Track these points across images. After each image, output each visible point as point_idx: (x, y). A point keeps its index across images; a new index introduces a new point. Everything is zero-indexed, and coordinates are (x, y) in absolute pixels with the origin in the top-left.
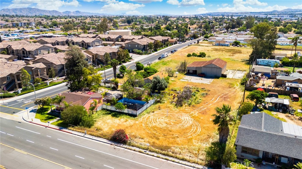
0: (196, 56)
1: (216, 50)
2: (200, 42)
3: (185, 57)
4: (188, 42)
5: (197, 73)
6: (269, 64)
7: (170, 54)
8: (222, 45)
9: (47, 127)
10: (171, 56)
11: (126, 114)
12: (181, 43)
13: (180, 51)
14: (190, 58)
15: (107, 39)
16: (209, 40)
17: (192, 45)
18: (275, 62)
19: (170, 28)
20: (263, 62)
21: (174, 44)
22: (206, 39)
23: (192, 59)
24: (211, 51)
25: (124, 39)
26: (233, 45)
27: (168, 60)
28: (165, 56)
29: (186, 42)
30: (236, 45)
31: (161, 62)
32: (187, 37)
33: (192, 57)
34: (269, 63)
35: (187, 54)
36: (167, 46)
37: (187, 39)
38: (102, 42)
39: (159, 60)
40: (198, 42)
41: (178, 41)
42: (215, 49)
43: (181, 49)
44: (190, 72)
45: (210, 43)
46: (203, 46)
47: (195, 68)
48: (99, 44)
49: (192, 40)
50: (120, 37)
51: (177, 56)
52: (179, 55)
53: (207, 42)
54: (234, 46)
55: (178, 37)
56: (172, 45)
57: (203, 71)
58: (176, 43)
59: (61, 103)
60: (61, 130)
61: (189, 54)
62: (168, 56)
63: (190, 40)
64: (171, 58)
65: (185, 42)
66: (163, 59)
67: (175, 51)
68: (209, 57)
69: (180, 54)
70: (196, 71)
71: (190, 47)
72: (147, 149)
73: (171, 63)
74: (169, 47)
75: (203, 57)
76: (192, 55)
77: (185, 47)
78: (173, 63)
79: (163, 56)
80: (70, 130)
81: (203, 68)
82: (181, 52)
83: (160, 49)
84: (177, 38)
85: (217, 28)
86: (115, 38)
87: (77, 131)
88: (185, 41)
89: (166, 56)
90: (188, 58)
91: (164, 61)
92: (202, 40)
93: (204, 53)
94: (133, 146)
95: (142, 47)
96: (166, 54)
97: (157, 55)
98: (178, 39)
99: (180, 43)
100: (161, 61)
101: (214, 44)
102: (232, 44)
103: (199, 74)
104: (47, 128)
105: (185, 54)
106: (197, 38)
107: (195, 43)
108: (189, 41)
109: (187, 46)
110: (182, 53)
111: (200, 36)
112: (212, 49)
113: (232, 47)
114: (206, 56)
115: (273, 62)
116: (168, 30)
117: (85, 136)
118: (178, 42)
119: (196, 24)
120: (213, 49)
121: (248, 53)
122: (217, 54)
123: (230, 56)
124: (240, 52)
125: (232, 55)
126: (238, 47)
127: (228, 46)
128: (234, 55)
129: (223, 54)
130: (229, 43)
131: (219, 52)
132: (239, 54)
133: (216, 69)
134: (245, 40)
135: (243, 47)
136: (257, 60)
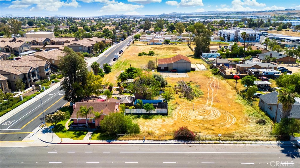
0: (146, 55)
1: (157, 48)
3: (137, 56)
5: (169, 69)
8: (157, 44)
9: (89, 143)
10: (122, 56)
11: (156, 114)
12: (117, 43)
13: (126, 51)
15: (32, 43)
16: (140, 40)
18: (217, 54)
20: (207, 55)
22: (137, 39)
25: (55, 42)
26: (164, 44)
27: (124, 60)
30: (168, 44)
34: (212, 56)
35: (137, 54)
37: (119, 40)
38: (30, 47)
39: (115, 61)
40: (133, 42)
41: (113, 41)
44: (162, 69)
45: (144, 43)
46: (141, 46)
47: (166, 65)
48: (28, 49)
49: (123, 40)
50: (48, 40)
51: (128, 56)
53: (139, 42)
54: (166, 45)
57: (174, 66)
58: (112, 44)
59: (88, 115)
60: (111, 142)
62: (119, 56)
65: (119, 43)
66: (118, 59)
68: (158, 54)
69: (129, 54)
70: (167, 68)
72: (219, 140)
75: (152, 55)
76: (142, 54)
77: (127, 48)
79: (116, 57)
80: (122, 140)
81: (174, 64)
82: (128, 52)
84: (110, 39)
85: (133, 29)
86: (42, 41)
87: (130, 140)
90: (140, 57)
93: (153, 52)
94: (204, 140)
95: (87, 49)
97: (106, 56)
101: (149, 44)
103: (171, 70)
104: (91, 144)
110: (130, 52)
112: (153, 48)
113: (164, 46)
114: (155, 54)
115: (215, 55)
117: (145, 142)
118: (114, 43)
121: (184, 49)
122: (161, 52)
123: (174, 53)
124: (179, 49)
125: (174, 52)
126: (170, 45)
127: (161, 45)
128: (176, 52)
129: (167, 51)
130: (161, 42)
131: (161, 50)
132: (179, 51)
133: (186, 63)
134: (172, 39)
135: (174, 45)
136: (203, 54)
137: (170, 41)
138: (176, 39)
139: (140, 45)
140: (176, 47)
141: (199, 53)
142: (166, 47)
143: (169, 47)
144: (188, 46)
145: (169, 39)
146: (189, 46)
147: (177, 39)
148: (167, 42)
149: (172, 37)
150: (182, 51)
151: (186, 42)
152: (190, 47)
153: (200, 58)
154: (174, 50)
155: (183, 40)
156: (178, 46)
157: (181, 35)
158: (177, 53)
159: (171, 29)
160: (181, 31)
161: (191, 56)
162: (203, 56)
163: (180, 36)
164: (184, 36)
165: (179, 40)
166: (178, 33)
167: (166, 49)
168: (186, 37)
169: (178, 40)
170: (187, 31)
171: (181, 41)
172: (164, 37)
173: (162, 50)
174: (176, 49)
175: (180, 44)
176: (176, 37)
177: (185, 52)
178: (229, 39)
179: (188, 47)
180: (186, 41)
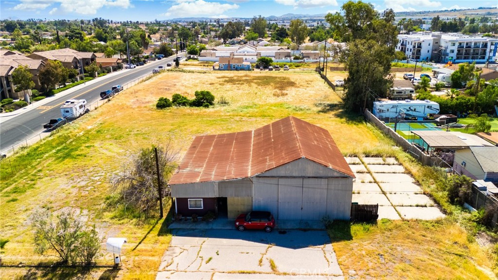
0: (184, 104)
1: (231, 81)
2: (181, 61)
3: (150, 110)
4: (150, 64)
5: (230, 208)
6: (410, 115)
7: (98, 102)
8: (237, 69)
10: (100, 110)
12: (132, 66)
13: (131, 90)
14: (167, 111)
16: (200, 58)
17: (164, 71)
18: (428, 107)
19: (106, 37)
20: (394, 110)
21: (115, 70)
22: (192, 56)
23: (174, 115)
24: (220, 84)
26: (258, 67)
27: (89, 127)
28: (77, 112)
29: (145, 65)
30: (266, 67)
31: (54, 144)
32: (146, 53)
33: (174, 107)
34: (410, 113)
35: (156, 100)
36: (92, 76)
37: (147, 57)
39: (49, 134)
40: (177, 64)
41: (125, 61)
42: (227, 79)
43: (133, 84)
45: (206, 65)
46: (193, 72)
47: (216, 188)
49: (159, 59)
51: (122, 108)
52: (128, 104)
53: (196, 62)
54: (261, 70)
55: (123, 51)
56: (109, 72)
57: (259, 197)
58: (118, 67)
61: (161, 100)
62: (87, 111)
63: (157, 60)
64: (100, 120)
65: (143, 65)
66: (65, 126)
67: (116, 90)
68: (224, 103)
69: (131, 101)
70: (222, 202)
71: (160, 76)
73: (97, 144)
74: (98, 80)
75: (207, 106)
76: (171, 100)
77: (144, 78)
78: (107, 144)
79: (69, 115)
82: (136, 92)
83: (65, 88)
84: (121, 55)
88: (145, 62)
89: (82, 111)
90: (162, 112)
91: (67, 138)
92: (185, 59)
93: (208, 93)
96: (81, 107)
97: (50, 108)
98: (125, 57)
99: (130, 68)
100: (55, 137)
102: (255, 64)
105: (148, 99)
106: (171, 55)
107: (169, 65)
108: (153, 62)
109: (151, 73)
110: (141, 95)
111: (177, 51)
112: (221, 80)
113: (257, 73)
114: (216, 101)
115: (421, 109)
116: (100, 41)
118: (125, 65)
119: (159, 32)
120: (224, 79)
121: (309, 82)
122: (241, 91)
123: (278, 96)
124: (292, 84)
125: (278, 91)
126: (271, 70)
127: (249, 70)
128: (285, 92)
129: (256, 91)
130: (249, 63)
131: (242, 86)
132: (293, 88)
133: (324, 181)
134: (278, 55)
135: (282, 70)
136: (377, 104)
137: (271, 61)
138: (288, 55)
139: (189, 72)
140: (287, 76)
141: (362, 101)
142: (258, 78)
143: (265, 77)
144: (320, 73)
145: (271, 55)
146: (322, 72)
147: (290, 56)
148: (265, 63)
149: (279, 51)
150: (301, 90)
151: (313, 63)
152: (324, 77)
153: (366, 119)
154: (278, 85)
155: (305, 59)
156: (293, 74)
157: (300, 48)
158: (286, 97)
159: (280, 35)
160: (300, 40)
161: (332, 107)
162: (376, 111)
163: (298, 49)
164: (307, 48)
165: (294, 59)
166: (292, 44)
167: (256, 83)
168: (312, 52)
169: (293, 57)
170: (312, 40)
171: (299, 61)
172: (259, 51)
173: (245, 86)
174: (284, 84)
175: (297, 69)
176: (289, 51)
177: (312, 92)
178: (417, 57)
179: (318, 76)
180: (311, 60)
